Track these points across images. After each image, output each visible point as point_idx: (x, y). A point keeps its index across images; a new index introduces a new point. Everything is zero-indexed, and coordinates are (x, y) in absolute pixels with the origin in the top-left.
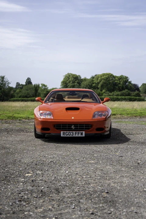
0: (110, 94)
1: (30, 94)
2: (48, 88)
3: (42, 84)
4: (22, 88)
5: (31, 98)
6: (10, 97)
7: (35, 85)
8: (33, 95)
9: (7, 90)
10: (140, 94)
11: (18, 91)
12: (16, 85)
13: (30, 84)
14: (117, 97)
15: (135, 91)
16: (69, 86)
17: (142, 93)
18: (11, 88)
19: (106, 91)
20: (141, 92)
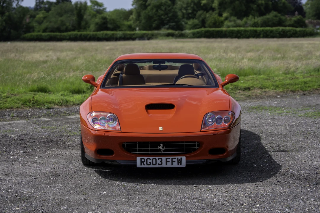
0: (239, 22)
1: (68, 24)
2: (105, 9)
3: (91, 2)
4: (48, 10)
5: (69, 33)
6: (24, 30)
7: (76, 4)
8: (73, 26)
9: (15, 16)
10: (304, 22)
11: (40, 15)
12: (37, 3)
13: (65, 2)
14: (255, 28)
15: (293, 14)
16: (149, 5)
17: (309, 18)
18: (25, 11)
19: (231, 15)
20: (307, 15)
